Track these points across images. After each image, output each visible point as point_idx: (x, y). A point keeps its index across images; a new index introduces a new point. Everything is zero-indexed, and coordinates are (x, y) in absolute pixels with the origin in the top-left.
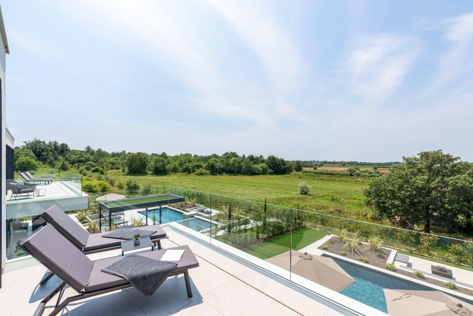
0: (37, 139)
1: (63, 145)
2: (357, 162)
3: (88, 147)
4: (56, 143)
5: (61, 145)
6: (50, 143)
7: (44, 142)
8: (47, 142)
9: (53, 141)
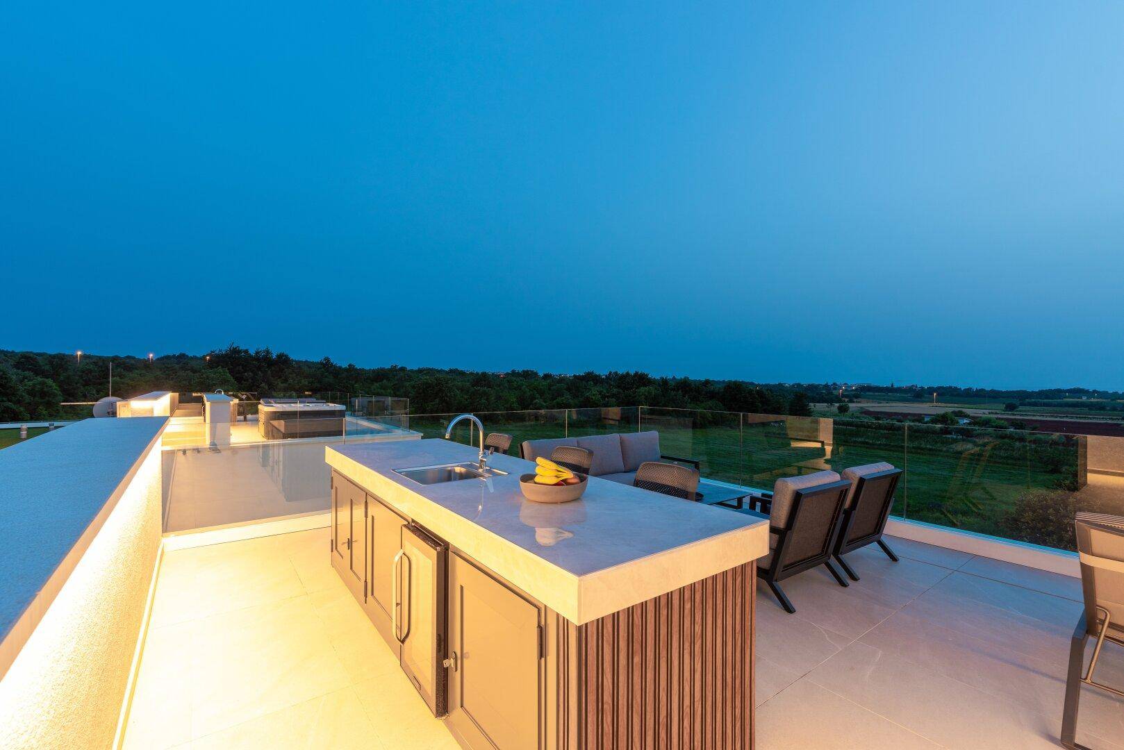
0: (234, 346)
1: (280, 356)
2: (956, 389)
3: (325, 359)
4: (268, 352)
5: (278, 356)
6: (257, 353)
7: (246, 351)
8: (252, 352)
9: (262, 348)
